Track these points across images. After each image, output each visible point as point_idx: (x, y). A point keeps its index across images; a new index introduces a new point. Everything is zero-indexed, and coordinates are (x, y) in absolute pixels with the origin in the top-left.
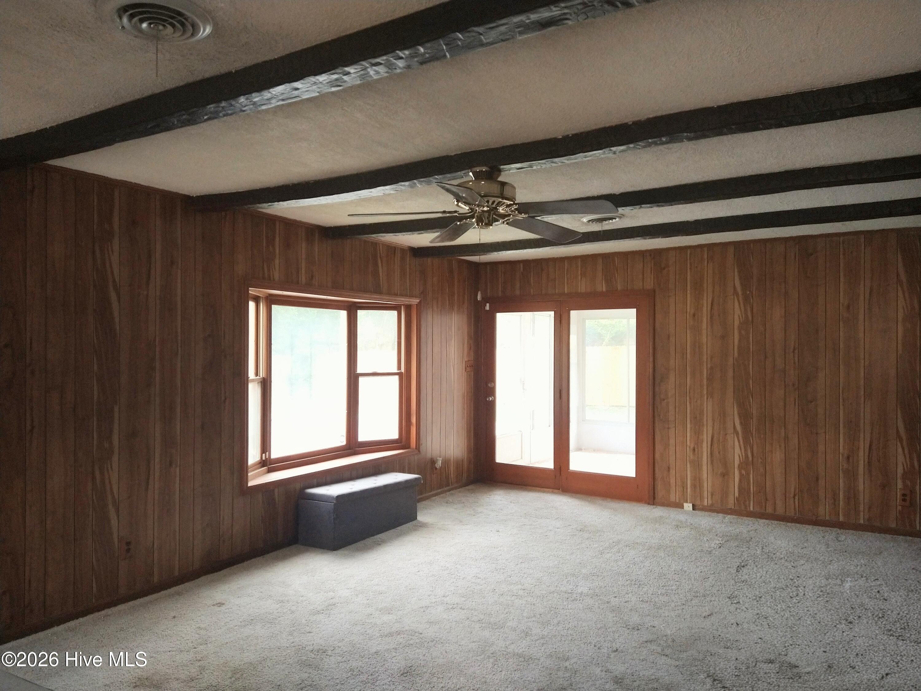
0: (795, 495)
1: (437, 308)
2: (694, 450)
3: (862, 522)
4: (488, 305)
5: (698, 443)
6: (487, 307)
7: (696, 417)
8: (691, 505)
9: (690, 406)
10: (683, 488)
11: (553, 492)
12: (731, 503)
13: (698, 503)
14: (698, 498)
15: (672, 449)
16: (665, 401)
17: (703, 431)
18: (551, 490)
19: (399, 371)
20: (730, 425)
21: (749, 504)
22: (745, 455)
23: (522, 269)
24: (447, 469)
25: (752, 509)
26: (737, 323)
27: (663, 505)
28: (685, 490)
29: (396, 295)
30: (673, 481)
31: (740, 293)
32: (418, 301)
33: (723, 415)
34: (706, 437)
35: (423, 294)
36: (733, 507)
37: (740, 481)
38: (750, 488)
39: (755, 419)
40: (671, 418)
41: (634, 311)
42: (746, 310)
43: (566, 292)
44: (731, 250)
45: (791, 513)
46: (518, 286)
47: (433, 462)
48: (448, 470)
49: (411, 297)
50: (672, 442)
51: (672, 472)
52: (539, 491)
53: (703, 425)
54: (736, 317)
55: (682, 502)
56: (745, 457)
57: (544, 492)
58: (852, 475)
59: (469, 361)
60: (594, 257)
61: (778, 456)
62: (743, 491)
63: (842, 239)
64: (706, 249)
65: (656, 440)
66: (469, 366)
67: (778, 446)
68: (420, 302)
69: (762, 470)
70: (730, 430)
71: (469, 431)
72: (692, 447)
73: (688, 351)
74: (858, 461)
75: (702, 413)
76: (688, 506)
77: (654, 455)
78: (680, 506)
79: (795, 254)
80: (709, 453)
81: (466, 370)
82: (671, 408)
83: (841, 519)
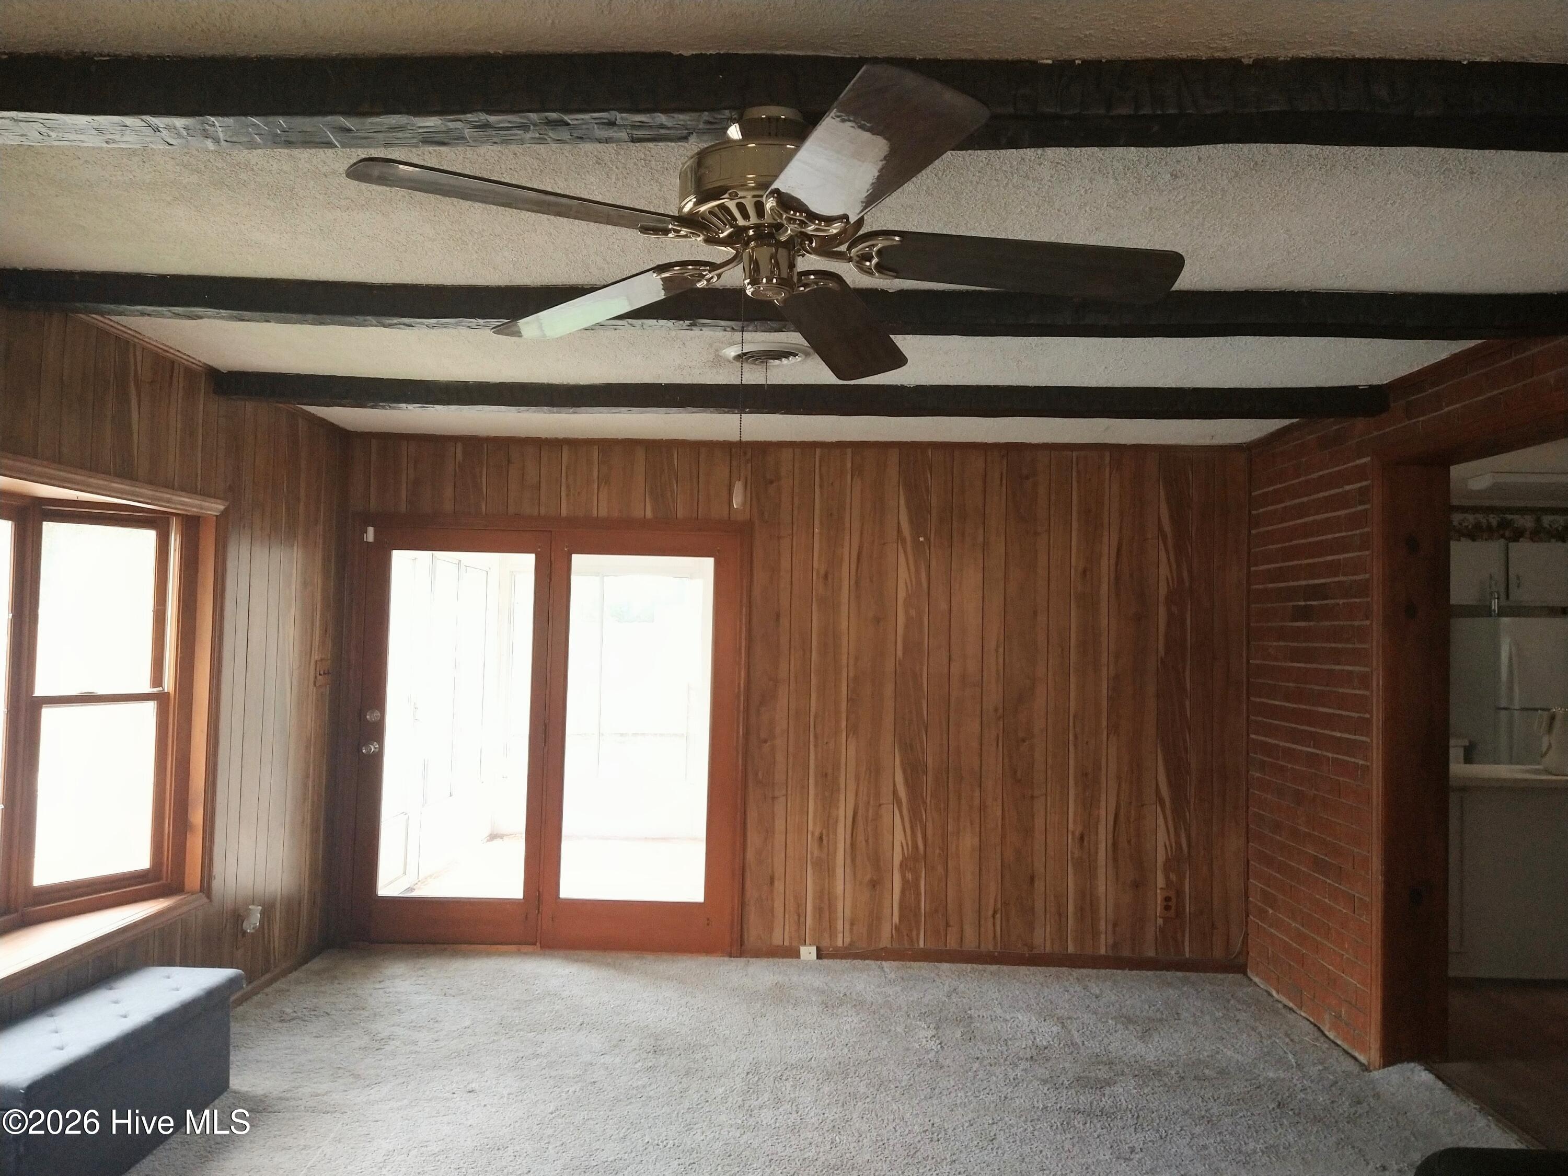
0: (995, 912)
1: (262, 528)
2: (821, 838)
3: (1103, 951)
4: (371, 530)
5: (829, 823)
6: (370, 535)
7: (826, 774)
8: (813, 950)
9: (816, 754)
10: (799, 916)
11: (519, 953)
12: (885, 939)
13: (825, 943)
14: (826, 935)
15: (779, 838)
16: (769, 744)
17: (838, 801)
18: (514, 948)
19: (155, 690)
20: (886, 790)
21: (918, 935)
22: (912, 843)
23: (459, 456)
24: (266, 931)
25: (922, 945)
26: (902, 595)
27: (758, 954)
28: (802, 919)
29: (168, 486)
30: (778, 905)
31: (908, 539)
32: (222, 507)
33: (874, 770)
34: (843, 812)
35: (232, 493)
36: (889, 946)
37: (903, 892)
38: (920, 909)
39: (930, 773)
40: (779, 777)
41: (708, 563)
42: (917, 571)
43: (564, 512)
44: (894, 457)
45: (988, 946)
46: (449, 492)
47: (238, 917)
48: (269, 932)
49: (204, 495)
50: (779, 824)
51: (779, 886)
52: (489, 954)
53: (839, 790)
54: (901, 585)
55: (795, 944)
56: (912, 848)
57: (501, 954)
58: (1086, 868)
59: (322, 660)
60: (629, 446)
61: (968, 841)
62: (908, 911)
63: (1075, 454)
64: (849, 451)
65: (749, 821)
66: (322, 673)
67: (969, 824)
68: (225, 513)
69: (940, 869)
70: (887, 797)
71: (315, 830)
72: (817, 834)
73: (814, 643)
74: (1097, 843)
75: (836, 766)
76: (808, 953)
77: (743, 854)
78: (794, 953)
79: (1002, 474)
80: (848, 843)
81: (315, 685)
82: (780, 757)
83: (1071, 949)
